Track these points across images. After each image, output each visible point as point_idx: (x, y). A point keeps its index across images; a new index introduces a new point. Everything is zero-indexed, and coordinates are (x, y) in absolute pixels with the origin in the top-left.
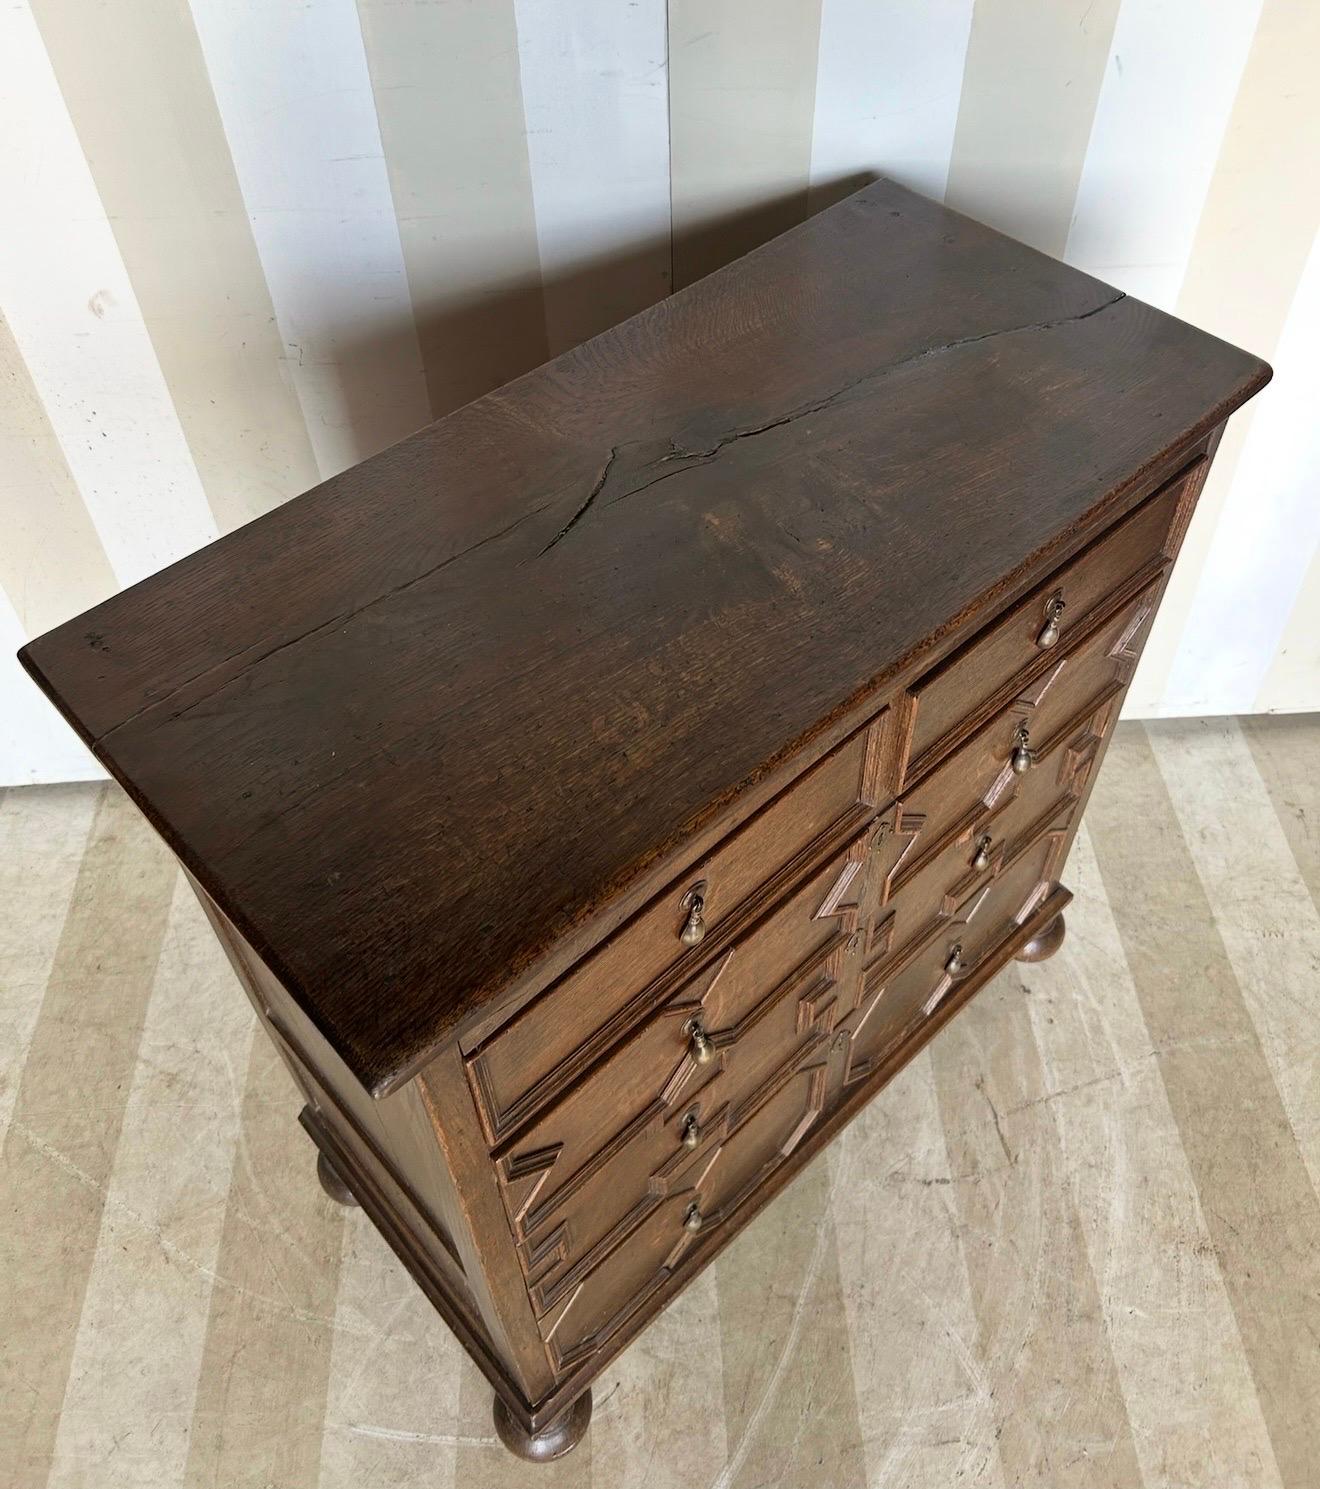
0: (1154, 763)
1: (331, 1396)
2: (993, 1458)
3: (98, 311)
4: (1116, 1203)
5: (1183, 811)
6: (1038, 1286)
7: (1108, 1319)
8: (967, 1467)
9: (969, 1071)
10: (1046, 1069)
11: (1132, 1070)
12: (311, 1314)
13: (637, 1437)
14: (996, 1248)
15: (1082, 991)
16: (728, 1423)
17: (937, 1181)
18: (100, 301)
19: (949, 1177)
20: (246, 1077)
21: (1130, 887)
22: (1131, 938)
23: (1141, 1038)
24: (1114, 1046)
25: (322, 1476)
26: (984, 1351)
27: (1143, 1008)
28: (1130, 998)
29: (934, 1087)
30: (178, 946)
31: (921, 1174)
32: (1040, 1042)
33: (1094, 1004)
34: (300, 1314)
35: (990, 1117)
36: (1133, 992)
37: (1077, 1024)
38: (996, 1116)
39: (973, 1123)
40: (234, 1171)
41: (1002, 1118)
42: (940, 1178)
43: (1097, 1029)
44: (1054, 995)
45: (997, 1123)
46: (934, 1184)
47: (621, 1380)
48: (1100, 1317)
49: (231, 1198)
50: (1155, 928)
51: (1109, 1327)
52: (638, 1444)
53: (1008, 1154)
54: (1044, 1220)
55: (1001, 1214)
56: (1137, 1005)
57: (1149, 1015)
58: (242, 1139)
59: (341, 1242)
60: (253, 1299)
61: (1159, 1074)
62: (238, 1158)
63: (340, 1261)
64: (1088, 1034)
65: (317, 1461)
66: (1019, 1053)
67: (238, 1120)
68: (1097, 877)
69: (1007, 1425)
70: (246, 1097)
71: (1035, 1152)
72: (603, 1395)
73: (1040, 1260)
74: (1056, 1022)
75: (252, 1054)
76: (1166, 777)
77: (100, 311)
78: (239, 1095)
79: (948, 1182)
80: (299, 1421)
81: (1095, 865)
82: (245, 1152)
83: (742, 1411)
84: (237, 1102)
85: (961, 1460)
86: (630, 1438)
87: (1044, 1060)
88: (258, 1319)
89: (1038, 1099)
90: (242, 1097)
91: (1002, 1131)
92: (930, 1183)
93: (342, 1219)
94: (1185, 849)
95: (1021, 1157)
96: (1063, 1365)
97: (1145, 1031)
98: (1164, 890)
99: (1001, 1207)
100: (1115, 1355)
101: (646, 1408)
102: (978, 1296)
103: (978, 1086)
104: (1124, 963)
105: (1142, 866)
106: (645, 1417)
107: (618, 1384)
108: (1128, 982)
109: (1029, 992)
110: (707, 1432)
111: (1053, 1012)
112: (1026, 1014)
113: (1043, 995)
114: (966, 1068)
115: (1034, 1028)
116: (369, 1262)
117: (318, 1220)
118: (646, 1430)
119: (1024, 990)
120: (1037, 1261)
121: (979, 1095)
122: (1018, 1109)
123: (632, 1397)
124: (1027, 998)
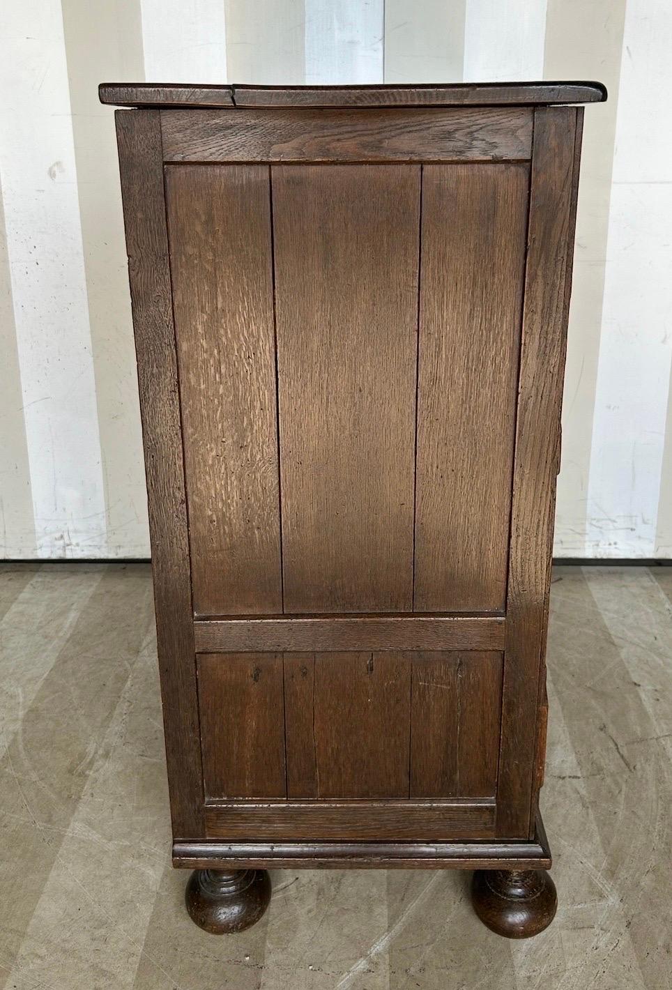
2: (624, 941)
6: (658, 838)
8: (601, 944)
9: (593, 721)
10: (655, 723)
12: (49, 826)
13: (310, 911)
14: (620, 816)
16: (389, 906)
17: (570, 777)
19: (579, 775)
20: (31, 702)
26: (613, 873)
29: (566, 728)
31: (557, 773)
32: (650, 710)
34: (40, 825)
35: (612, 745)
38: (616, 745)
39: (598, 749)
40: (9, 747)
41: (621, 746)
42: (572, 775)
44: (658, 687)
45: (617, 748)
46: (567, 780)
52: (310, 915)
53: (627, 765)
54: (660, 802)
55: (623, 796)
58: (20, 731)
59: (83, 788)
62: (14, 741)
63: (80, 798)
66: (633, 717)
67: (20, 723)
69: (635, 920)
70: (30, 711)
71: (649, 765)
72: (284, 884)
73: (657, 823)
74: (661, 700)
75: (40, 691)
78: (25, 709)
79: (579, 778)
82: (20, 738)
83: (403, 900)
84: (21, 714)
85: (596, 940)
86: (304, 911)
87: (653, 720)
89: (650, 737)
91: (621, 752)
92: (564, 778)
93: (87, 776)
95: (638, 767)
99: (623, 793)
101: (319, 894)
102: (606, 841)
103: (602, 730)
106: (318, 899)
107: (297, 879)
109: (639, 685)
110: (370, 911)
111: (658, 696)
112: (638, 696)
113: (650, 687)
114: (591, 720)
115: (644, 703)
116: (102, 800)
117: (68, 776)
118: (317, 906)
119: (635, 684)
120: (655, 823)
121: (602, 734)
122: (633, 743)
123: (308, 887)
124: (637, 688)
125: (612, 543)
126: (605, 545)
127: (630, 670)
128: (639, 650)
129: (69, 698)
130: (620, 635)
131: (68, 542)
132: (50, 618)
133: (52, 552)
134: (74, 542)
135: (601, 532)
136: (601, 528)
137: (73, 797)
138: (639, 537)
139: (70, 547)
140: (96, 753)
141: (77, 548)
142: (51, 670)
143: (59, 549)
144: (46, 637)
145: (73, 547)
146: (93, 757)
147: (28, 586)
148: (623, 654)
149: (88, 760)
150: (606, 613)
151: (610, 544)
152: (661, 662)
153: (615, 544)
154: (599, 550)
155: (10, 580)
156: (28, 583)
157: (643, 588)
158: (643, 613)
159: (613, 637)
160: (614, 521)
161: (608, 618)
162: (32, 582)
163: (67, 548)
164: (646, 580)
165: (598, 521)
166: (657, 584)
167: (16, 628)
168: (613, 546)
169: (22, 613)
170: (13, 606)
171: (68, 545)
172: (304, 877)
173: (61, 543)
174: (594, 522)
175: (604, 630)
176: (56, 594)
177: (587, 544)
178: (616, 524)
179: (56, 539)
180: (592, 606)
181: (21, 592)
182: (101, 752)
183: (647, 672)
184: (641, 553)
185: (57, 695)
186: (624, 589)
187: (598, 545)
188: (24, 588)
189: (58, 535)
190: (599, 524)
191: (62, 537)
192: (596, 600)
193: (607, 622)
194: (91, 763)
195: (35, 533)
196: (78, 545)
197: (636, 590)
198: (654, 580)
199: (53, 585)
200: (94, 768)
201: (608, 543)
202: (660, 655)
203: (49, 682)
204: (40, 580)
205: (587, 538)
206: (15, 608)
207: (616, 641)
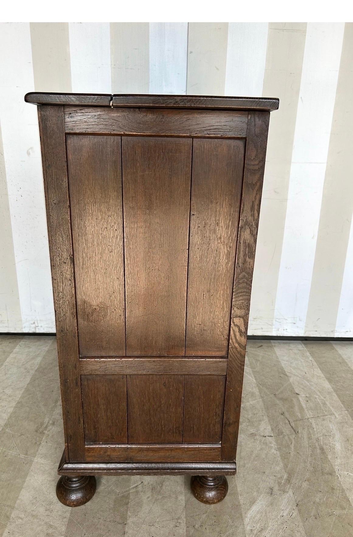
0: (336, 350)
1: (28, 478)
2: (295, 513)
3: (29, 154)
4: (337, 445)
5: (347, 360)
6: (309, 465)
7: (339, 475)
8: (285, 514)
9: (278, 411)
10: (307, 412)
11: (338, 414)
12: (26, 456)
13: (148, 498)
14: (292, 454)
15: (317, 395)
16: (185, 496)
17: (268, 436)
18: (30, 151)
19: (273, 435)
20: (19, 398)
21: (332, 374)
22: (334, 385)
23: (341, 407)
24: (331, 408)
25: (18, 501)
26: (289, 481)
27: (341, 401)
28: (335, 397)
29: (266, 413)
30: (5, 370)
31: (262, 434)
32: (304, 406)
33: (322, 398)
34: (22, 456)
35: (287, 422)
36: (336, 396)
37: (317, 402)
38: (289, 421)
39: (281, 423)
40: (8, 420)
41: (291, 422)
42: (269, 435)
43: (324, 404)
44: (308, 395)
45: (290, 423)
46: (267, 437)
47: (144, 481)
48: (335, 475)
49: (5, 426)
50: (342, 383)
51: (339, 477)
52: (148, 499)
53: (295, 431)
54: (310, 448)
55: (293, 445)
56: (338, 399)
57: (343, 402)
58: (13, 412)
59: (42, 439)
60: (5, 451)
61: (349, 415)
62: (11, 416)
63: (41, 443)
64: (321, 405)
65: (17, 497)
66: (296, 408)
67: (13, 408)
68: (320, 372)
69: (300, 503)
70: (18, 403)
71: (304, 431)
72: (136, 485)
73: (309, 458)
74: (309, 401)
75: (23, 394)
76: (340, 353)
77: (30, 154)
79: (272, 437)
80: (13, 485)
81: (319, 369)
84: (14, 404)
85: (282, 512)
86: (145, 498)
87: (306, 410)
88: (5, 456)
89: (304, 418)
90: (16, 403)
91: (292, 425)
92: (265, 437)
93: (44, 433)
94: (349, 367)
95: (300, 432)
96: (322, 487)
97: (342, 405)
98: (344, 375)
99: (293, 444)
100: (343, 485)
101: (152, 489)
102: (286, 466)
103: (282, 415)
104: (332, 390)
105: (335, 370)
106: (152, 492)
107: (142, 482)
108: (334, 394)
109: (299, 394)
110: (177, 498)
111: (308, 399)
112: (298, 399)
113: (304, 395)
114: (277, 410)
115: (301, 402)
116: (51, 445)
117: (35, 433)
118: (152, 496)
119: (297, 394)
120: (308, 458)
121: (282, 417)
122: (297, 420)
123: (147, 486)
124: (298, 396)
125: (285, 329)
126: (281, 330)
127: (294, 387)
128: (298, 378)
129: (36, 397)
130: (289, 372)
131: (37, 325)
132: (28, 360)
133: (30, 330)
134: (40, 325)
135: (280, 324)
136: (280, 322)
137: (38, 443)
138: (298, 327)
139: (38, 328)
140: (48, 422)
141: (41, 328)
142: (28, 384)
143: (33, 328)
144: (26, 369)
145: (39, 328)
146: (47, 424)
147: (18, 345)
148: (291, 380)
149: (45, 426)
150: (283, 361)
151: (284, 330)
152: (308, 384)
153: (286, 330)
154: (279, 332)
155: (9, 343)
156: (18, 344)
157: (300, 350)
158: (300, 362)
159: (286, 372)
160: (287, 320)
161: (283, 364)
162: (19, 344)
163: (36, 328)
164: (300, 346)
165: (279, 319)
166: (305, 348)
167: (12, 365)
168: (286, 331)
169: (15, 358)
170: (11, 355)
171: (37, 327)
172: (145, 481)
173: (34, 325)
174: (277, 320)
175: (282, 369)
176: (31, 350)
177: (274, 329)
178: (287, 321)
179: (31, 324)
180: (276, 358)
181: (15, 349)
182: (51, 422)
183: (302, 388)
184: (298, 334)
185: (31, 396)
186: (290, 351)
187: (278, 330)
188: (16, 347)
189: (32, 322)
190: (279, 321)
191: (34, 323)
192: (278, 355)
193: (283, 365)
194: (46, 427)
195: (22, 321)
196: (41, 327)
197: (296, 351)
198: (304, 347)
199: (29, 346)
200: (48, 430)
201: (283, 329)
202: (308, 381)
203: (27, 390)
204: (24, 343)
205: (274, 327)
206: (12, 356)
207: (288, 374)
